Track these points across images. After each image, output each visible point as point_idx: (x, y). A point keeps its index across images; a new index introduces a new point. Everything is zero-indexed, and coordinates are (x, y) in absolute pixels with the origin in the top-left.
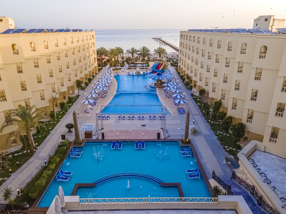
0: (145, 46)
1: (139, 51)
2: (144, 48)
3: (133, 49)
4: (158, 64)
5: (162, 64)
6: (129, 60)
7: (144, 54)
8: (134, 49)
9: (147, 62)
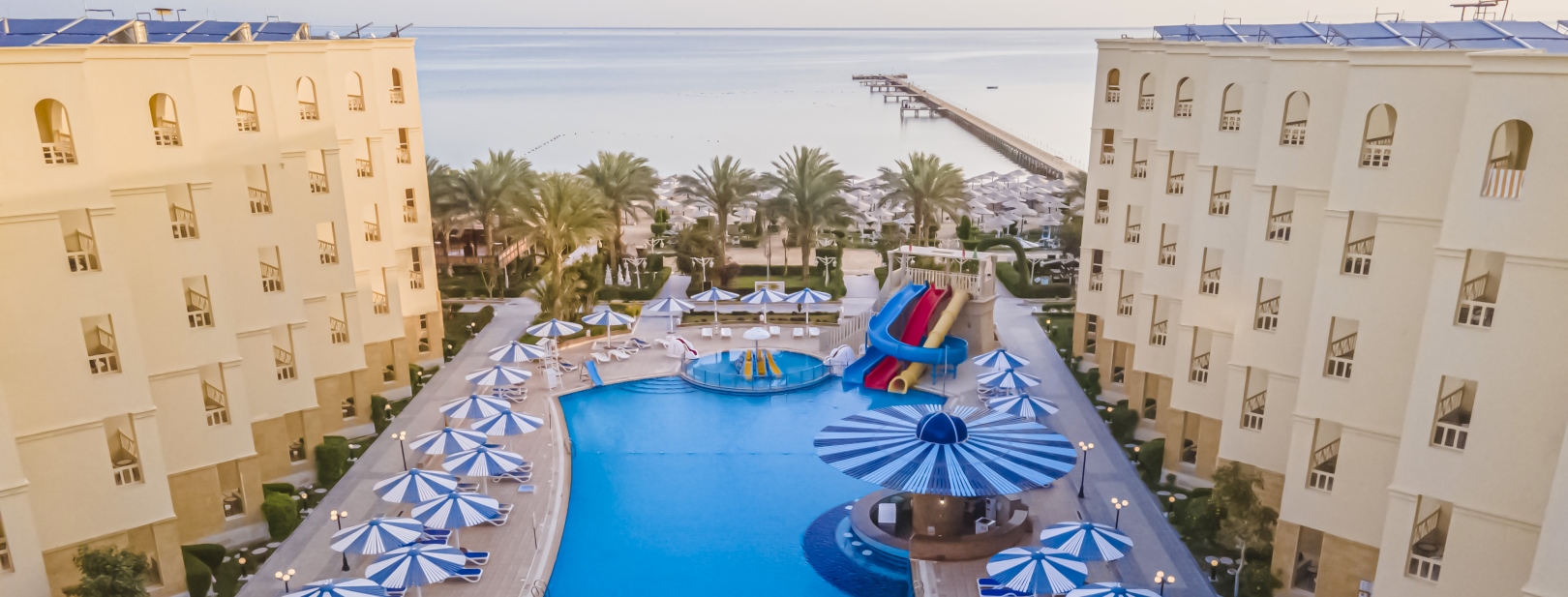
0: (815, 147)
1: (769, 181)
2: (805, 162)
3: (723, 174)
4: (910, 295)
5: (950, 294)
6: (694, 249)
7: (809, 209)
8: (732, 165)
9: (830, 266)
